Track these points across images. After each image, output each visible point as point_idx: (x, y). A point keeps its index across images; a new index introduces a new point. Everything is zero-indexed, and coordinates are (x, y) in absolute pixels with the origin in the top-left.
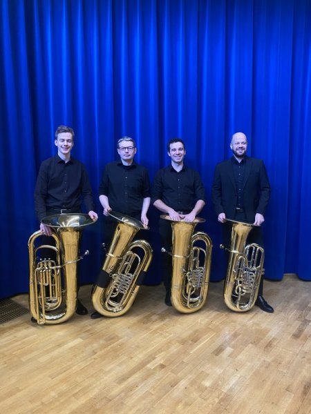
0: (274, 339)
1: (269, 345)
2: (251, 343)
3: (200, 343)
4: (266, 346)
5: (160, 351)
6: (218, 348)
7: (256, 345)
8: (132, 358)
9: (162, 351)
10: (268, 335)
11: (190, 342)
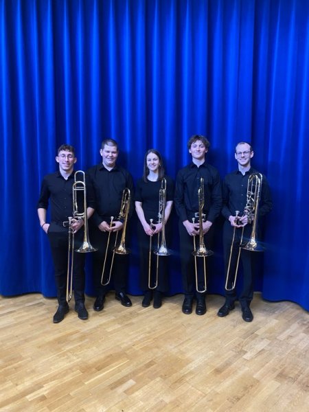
0: (191, 373)
1: (180, 381)
2: (161, 376)
3: (104, 372)
4: (176, 382)
5: (53, 378)
6: (119, 380)
7: (165, 379)
8: (17, 385)
9: (54, 380)
10: (187, 367)
11: (94, 369)
